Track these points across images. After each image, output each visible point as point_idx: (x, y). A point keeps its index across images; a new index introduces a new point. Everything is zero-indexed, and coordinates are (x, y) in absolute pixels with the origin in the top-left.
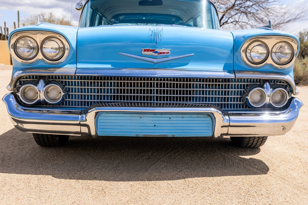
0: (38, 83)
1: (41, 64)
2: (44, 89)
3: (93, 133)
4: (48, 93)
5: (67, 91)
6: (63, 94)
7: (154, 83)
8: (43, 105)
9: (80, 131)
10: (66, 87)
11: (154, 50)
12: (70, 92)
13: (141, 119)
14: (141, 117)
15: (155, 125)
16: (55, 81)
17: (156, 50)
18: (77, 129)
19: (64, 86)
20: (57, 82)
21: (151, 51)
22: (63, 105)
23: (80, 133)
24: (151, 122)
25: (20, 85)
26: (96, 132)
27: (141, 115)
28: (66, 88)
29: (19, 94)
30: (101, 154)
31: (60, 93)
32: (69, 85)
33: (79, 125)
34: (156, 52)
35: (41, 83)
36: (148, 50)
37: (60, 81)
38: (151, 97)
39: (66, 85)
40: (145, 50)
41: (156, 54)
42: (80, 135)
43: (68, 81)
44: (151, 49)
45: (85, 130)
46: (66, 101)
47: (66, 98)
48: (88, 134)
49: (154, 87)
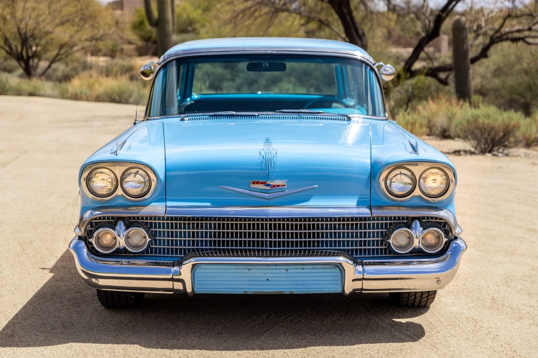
0: (116, 224)
1: (120, 201)
2: (125, 233)
3: (189, 290)
4: (129, 238)
5: (153, 236)
6: (148, 240)
7: (266, 224)
8: (121, 253)
9: (172, 287)
10: (151, 229)
11: (265, 183)
12: (157, 237)
13: (250, 271)
14: (250, 270)
15: (268, 280)
16: (138, 222)
17: (268, 183)
18: (168, 285)
19: (149, 229)
20: (140, 224)
21: (262, 183)
22: (148, 253)
23: (172, 290)
24: (263, 275)
25: (91, 227)
26: (193, 289)
27: (250, 267)
28: (152, 231)
29: (93, 241)
30: (195, 318)
31: (145, 237)
32: (155, 227)
33: (172, 280)
34: (268, 185)
35: (121, 226)
36: (258, 183)
37: (143, 222)
38: (262, 242)
39: (151, 227)
40: (254, 183)
41: (268, 188)
42: (172, 293)
43: (154, 222)
44: (261, 181)
45: (178, 286)
46: (152, 249)
47: (152, 245)
48: (183, 291)
49: (266, 229)
